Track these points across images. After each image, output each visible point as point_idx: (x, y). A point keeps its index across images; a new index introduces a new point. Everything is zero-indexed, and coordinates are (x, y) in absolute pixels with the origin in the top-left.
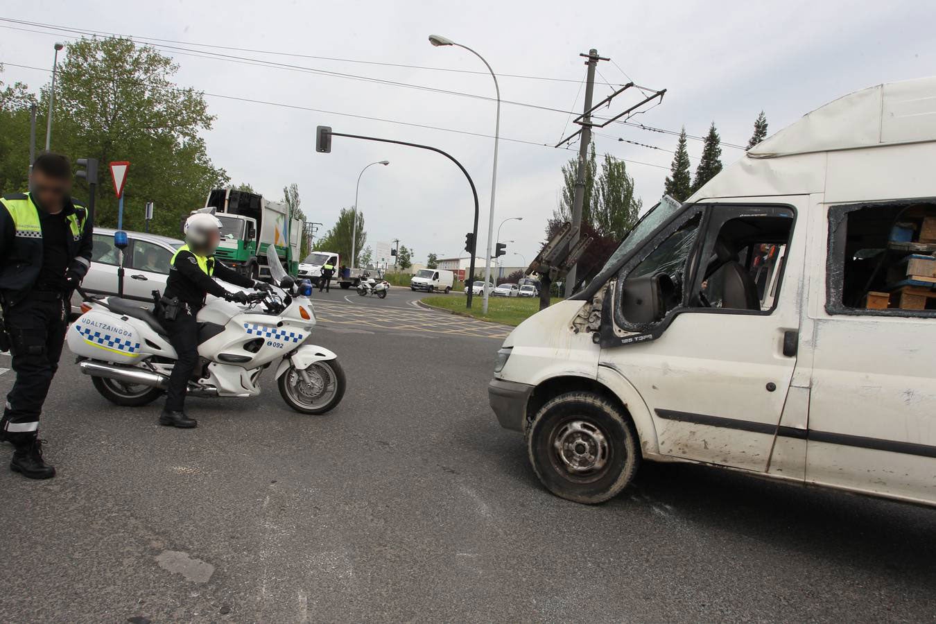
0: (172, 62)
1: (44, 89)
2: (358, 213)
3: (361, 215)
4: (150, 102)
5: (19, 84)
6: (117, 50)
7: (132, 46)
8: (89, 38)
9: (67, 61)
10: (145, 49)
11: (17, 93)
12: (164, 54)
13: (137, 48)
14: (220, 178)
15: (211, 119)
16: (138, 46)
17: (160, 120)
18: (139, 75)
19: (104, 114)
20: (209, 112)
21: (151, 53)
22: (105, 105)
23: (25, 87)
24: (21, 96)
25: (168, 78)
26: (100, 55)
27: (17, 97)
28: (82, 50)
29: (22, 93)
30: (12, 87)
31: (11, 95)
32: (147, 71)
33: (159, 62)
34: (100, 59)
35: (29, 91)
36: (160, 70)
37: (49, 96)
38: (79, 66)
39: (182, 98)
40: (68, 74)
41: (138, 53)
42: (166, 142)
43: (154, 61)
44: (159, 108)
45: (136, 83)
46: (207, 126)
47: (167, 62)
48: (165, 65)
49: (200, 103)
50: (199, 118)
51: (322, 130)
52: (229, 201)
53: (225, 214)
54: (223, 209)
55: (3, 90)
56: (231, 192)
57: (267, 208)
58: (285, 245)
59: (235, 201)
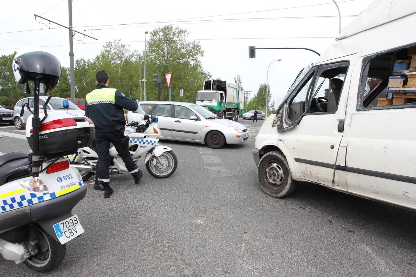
0: (187, 31)
1: (144, 51)
4: (180, 49)
5: (136, 50)
6: (167, 31)
7: (172, 28)
8: (157, 28)
9: (150, 38)
10: (177, 28)
11: (135, 54)
12: (184, 29)
14: (208, 76)
16: (174, 27)
17: (184, 56)
18: (175, 39)
19: (164, 57)
20: (202, 49)
21: (179, 29)
22: (164, 53)
23: (137, 52)
25: (186, 38)
26: (161, 34)
27: (135, 56)
28: (155, 33)
30: (134, 52)
31: (133, 55)
32: (178, 37)
33: (182, 32)
35: (139, 53)
36: (183, 35)
37: (146, 53)
38: (154, 40)
39: (192, 45)
40: (151, 43)
41: (174, 30)
42: (186, 64)
43: (180, 32)
44: (183, 51)
45: (174, 42)
46: (202, 55)
47: (185, 31)
48: (185, 33)
49: (199, 46)
50: (198, 52)
51: (251, 48)
52: (213, 85)
53: (211, 91)
54: (210, 89)
55: (131, 54)
56: (213, 81)
57: (228, 86)
58: (237, 102)
59: (215, 84)
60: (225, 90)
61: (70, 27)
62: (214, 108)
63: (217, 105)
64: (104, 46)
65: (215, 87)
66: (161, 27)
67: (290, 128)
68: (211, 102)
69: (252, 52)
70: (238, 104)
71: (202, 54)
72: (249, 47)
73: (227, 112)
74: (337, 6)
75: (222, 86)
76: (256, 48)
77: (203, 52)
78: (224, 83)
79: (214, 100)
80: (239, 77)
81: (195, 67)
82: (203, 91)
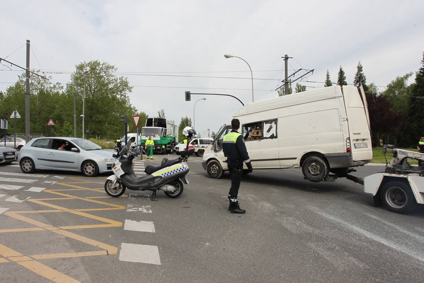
0: (115, 67)
1: (68, 84)
2: (189, 119)
3: (190, 119)
4: (107, 84)
5: (58, 83)
6: (94, 66)
7: (99, 63)
8: (83, 62)
9: (76, 72)
10: (104, 64)
11: (57, 86)
12: (111, 65)
13: (101, 64)
14: (133, 110)
17: (112, 91)
18: (102, 74)
19: (90, 91)
20: (129, 85)
22: (91, 88)
23: (60, 84)
24: (58, 87)
25: (113, 74)
26: (88, 69)
27: (57, 88)
28: (81, 67)
29: (59, 86)
30: (55, 84)
31: (55, 87)
32: (105, 72)
33: (110, 68)
35: (61, 85)
36: (110, 71)
37: (70, 87)
38: (80, 73)
39: (119, 81)
40: (76, 77)
41: (101, 66)
42: (114, 98)
43: (108, 68)
44: (110, 86)
45: (102, 77)
46: (130, 91)
47: (113, 67)
48: (112, 69)
49: (126, 82)
50: (127, 88)
51: (187, 93)
52: (154, 122)
53: (153, 127)
54: (152, 125)
55: (52, 86)
56: (155, 119)
57: (168, 123)
58: (173, 137)
59: (156, 121)
60: (165, 127)
61: (28, 68)
62: (157, 142)
63: (160, 139)
64: (19, 76)
65: (156, 123)
66: (87, 62)
68: (155, 137)
69: (188, 96)
70: (174, 138)
71: (130, 89)
72: (185, 92)
73: (167, 145)
74: (250, 67)
75: (162, 123)
76: (191, 93)
77: (131, 88)
78: (165, 120)
79: (157, 135)
80: (163, 111)
81: (124, 102)
82: (145, 127)
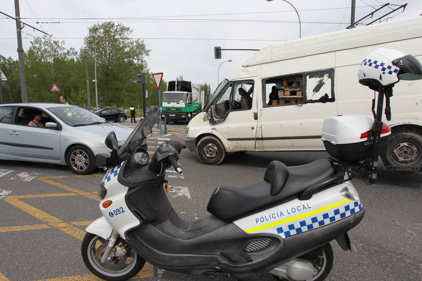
0: (130, 29)
1: (81, 49)
4: (123, 48)
5: (72, 48)
6: (108, 27)
7: (113, 24)
8: (96, 24)
9: (89, 35)
10: (119, 25)
11: (71, 52)
12: (127, 26)
13: (115, 25)
15: (149, 51)
16: (116, 24)
17: (128, 55)
18: (117, 36)
19: (105, 56)
20: (147, 48)
21: (121, 26)
22: (105, 52)
23: (74, 49)
24: (72, 53)
25: (128, 36)
26: (102, 31)
27: (71, 54)
28: (94, 30)
29: (73, 52)
30: (69, 50)
31: (69, 53)
32: (120, 35)
33: (125, 29)
34: (102, 32)
35: (75, 51)
36: (126, 33)
37: (84, 52)
38: (94, 37)
39: (135, 44)
40: (90, 41)
41: (116, 27)
42: (131, 64)
43: (123, 29)
44: (127, 50)
45: (116, 40)
46: (147, 55)
47: (128, 29)
49: (143, 45)
50: (143, 51)
51: (217, 49)
52: (177, 86)
53: (176, 92)
54: (175, 89)
55: (66, 51)
56: (178, 82)
57: (193, 87)
59: (179, 85)
60: (190, 91)
61: (18, 17)
62: (182, 110)
63: (184, 106)
65: (180, 87)
66: (101, 24)
67: (221, 120)
68: (179, 103)
69: (218, 53)
72: (215, 48)
75: (187, 87)
76: (221, 49)
78: (189, 83)
79: (181, 101)
82: (167, 92)
